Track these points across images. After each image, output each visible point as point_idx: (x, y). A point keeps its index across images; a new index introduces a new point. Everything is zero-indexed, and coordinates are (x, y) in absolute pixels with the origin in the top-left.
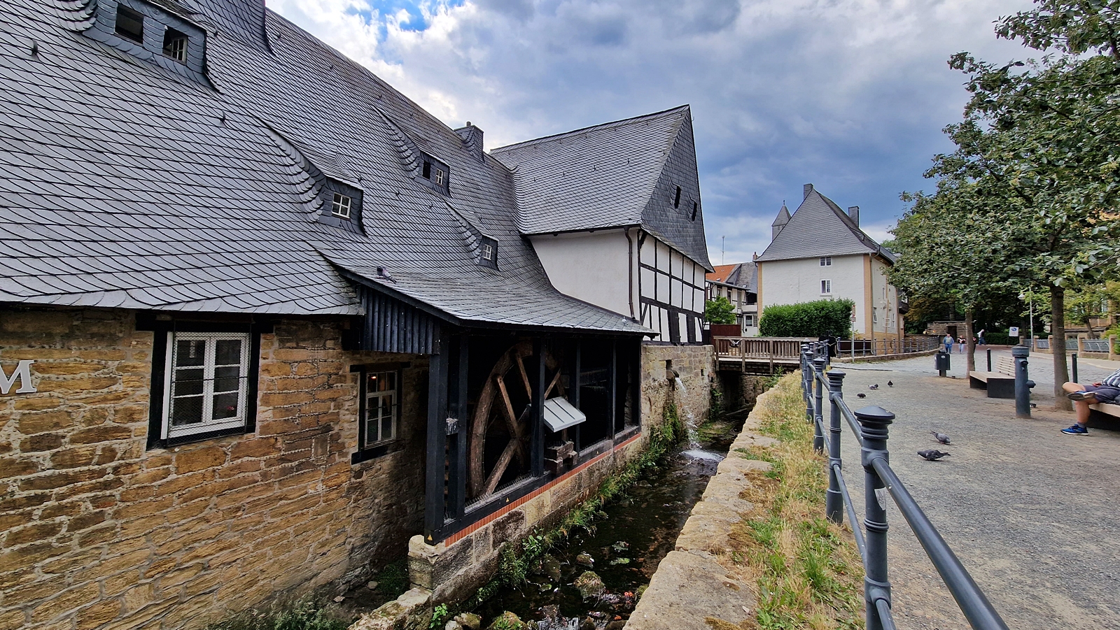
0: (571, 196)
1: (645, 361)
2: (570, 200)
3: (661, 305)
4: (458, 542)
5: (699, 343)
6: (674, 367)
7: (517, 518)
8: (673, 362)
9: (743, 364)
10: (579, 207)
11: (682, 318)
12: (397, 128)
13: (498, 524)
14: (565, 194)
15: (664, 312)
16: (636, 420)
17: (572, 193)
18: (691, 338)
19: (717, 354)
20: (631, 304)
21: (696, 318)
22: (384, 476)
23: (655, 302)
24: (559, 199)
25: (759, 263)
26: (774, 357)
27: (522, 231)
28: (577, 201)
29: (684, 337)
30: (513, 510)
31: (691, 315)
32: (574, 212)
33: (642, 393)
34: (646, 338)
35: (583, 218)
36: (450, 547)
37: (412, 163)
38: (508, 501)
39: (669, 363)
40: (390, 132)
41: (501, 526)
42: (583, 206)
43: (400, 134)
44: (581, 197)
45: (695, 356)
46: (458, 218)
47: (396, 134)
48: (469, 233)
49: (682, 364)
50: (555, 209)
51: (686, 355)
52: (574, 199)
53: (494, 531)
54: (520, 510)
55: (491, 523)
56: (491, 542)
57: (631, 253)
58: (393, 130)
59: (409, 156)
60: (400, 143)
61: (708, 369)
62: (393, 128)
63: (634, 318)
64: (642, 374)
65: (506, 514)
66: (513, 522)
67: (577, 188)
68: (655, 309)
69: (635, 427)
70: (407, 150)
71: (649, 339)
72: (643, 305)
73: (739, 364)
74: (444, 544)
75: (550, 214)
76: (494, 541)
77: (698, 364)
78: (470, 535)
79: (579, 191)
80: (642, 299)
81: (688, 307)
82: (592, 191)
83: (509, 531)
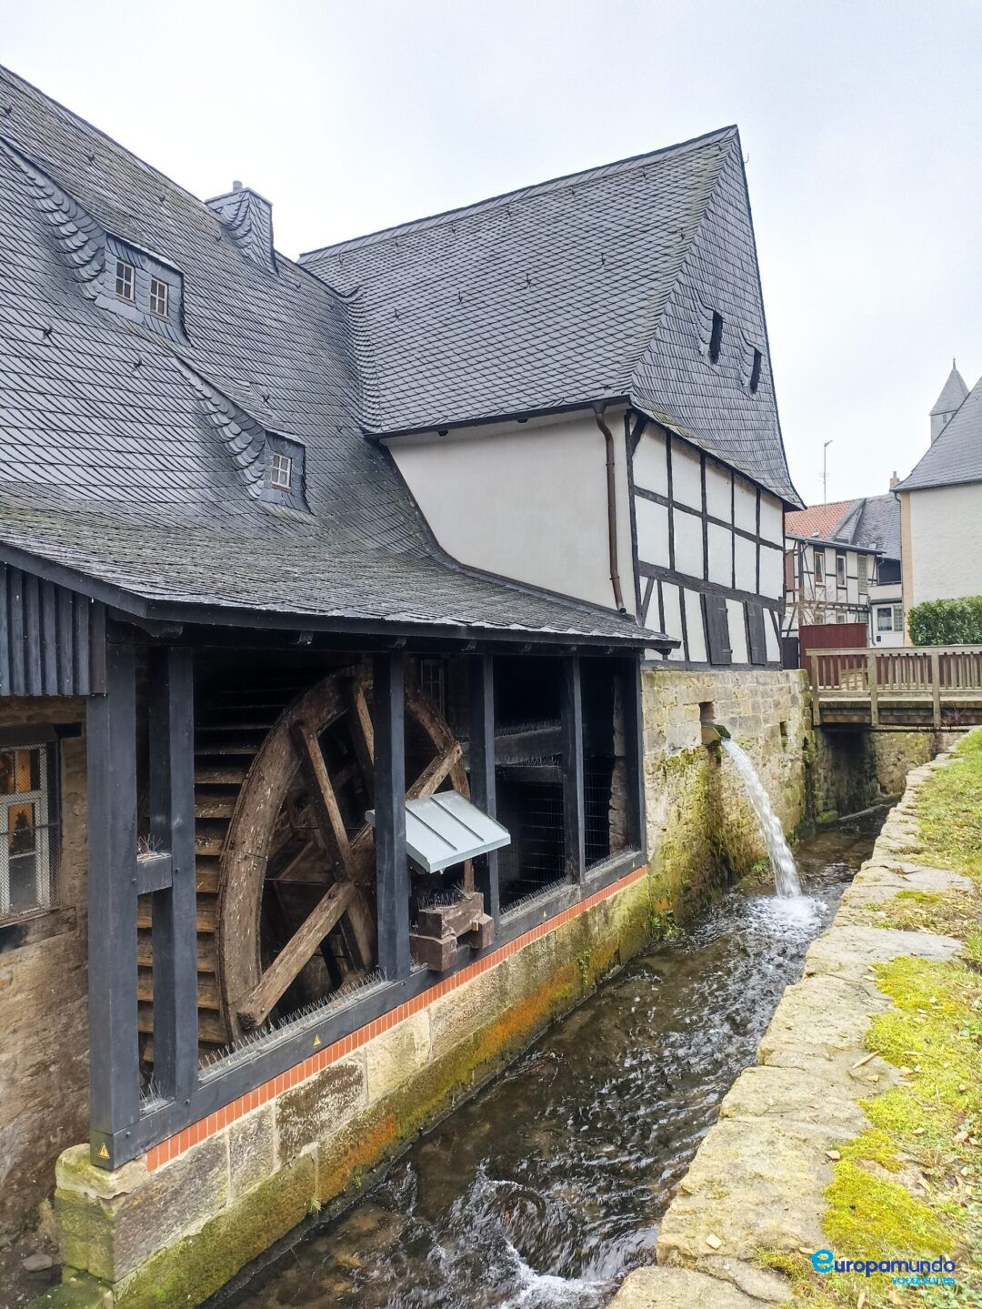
0: (476, 346)
1: (651, 705)
2: (474, 353)
3: (683, 581)
4: (183, 1156)
5: (773, 666)
6: (719, 718)
7: (346, 1080)
8: (716, 706)
9: (874, 708)
10: (495, 369)
11: (735, 610)
12: (49, 183)
13: (291, 1102)
14: (462, 343)
15: (692, 598)
16: (634, 837)
17: (478, 338)
18: (755, 653)
19: (815, 688)
20: (615, 579)
21: (766, 612)
22: (20, 997)
23: (672, 575)
24: (450, 353)
25: (903, 492)
26: (942, 690)
27: (368, 428)
28: (490, 356)
29: (740, 653)
30: (334, 1064)
31: (754, 603)
32: (483, 379)
33: (646, 776)
34: (651, 654)
35: (503, 393)
36: (160, 1169)
37: (88, 262)
38: (318, 1042)
39: (706, 707)
40: (32, 191)
41: (300, 1105)
42: (504, 367)
43: (59, 196)
44: (500, 346)
45: (765, 694)
46: (208, 392)
47: (49, 196)
48: (235, 428)
49: (737, 710)
50: (442, 377)
51: (746, 692)
52: (483, 351)
53: (282, 1121)
54: (350, 1063)
55: (273, 1102)
56: (276, 1148)
57: (610, 465)
58: (41, 187)
59: (81, 248)
60: (59, 217)
61: (796, 721)
62: (40, 181)
63: (623, 610)
64: (645, 734)
65: (314, 1077)
66: (333, 1092)
67: (489, 328)
68: (670, 591)
69: (632, 855)
70: (75, 233)
71: (659, 656)
72: (644, 581)
73: (863, 708)
74: (142, 1164)
75: (431, 387)
76: (282, 1144)
77: (772, 711)
78: (218, 1133)
79: (495, 333)
80: (639, 568)
81: (746, 584)
82: (522, 331)
83: (325, 1116)
